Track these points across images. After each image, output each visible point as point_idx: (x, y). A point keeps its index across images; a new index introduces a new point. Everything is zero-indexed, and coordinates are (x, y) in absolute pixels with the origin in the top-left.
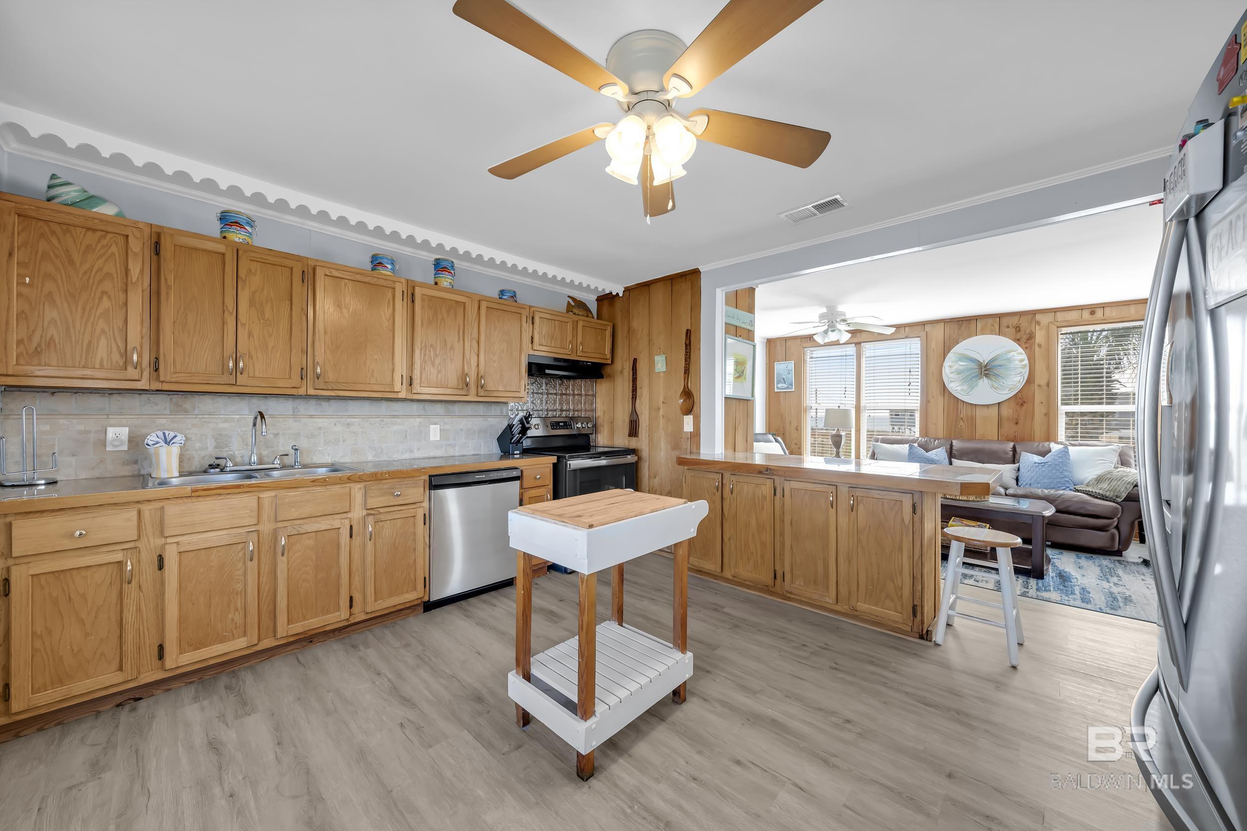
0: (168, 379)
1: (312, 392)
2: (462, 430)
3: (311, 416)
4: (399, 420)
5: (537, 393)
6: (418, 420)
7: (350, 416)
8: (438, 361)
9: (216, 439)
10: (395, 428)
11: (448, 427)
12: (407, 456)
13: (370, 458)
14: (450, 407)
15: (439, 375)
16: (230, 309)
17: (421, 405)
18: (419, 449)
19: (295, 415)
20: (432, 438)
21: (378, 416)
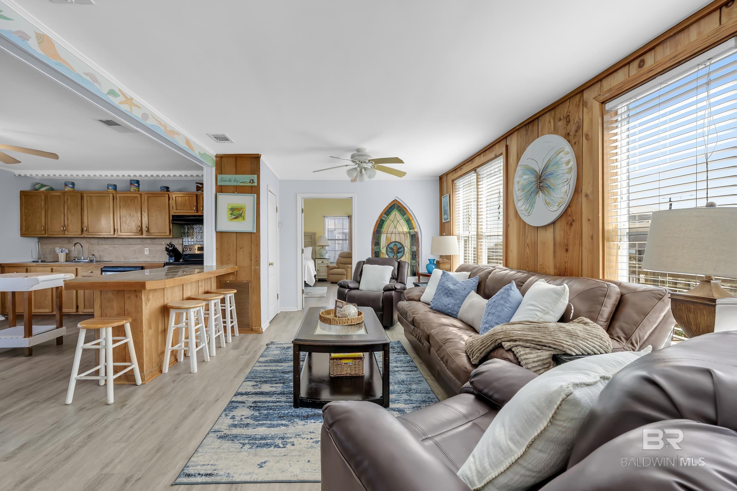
0: (50, 234)
1: (86, 236)
2: (159, 250)
3: (102, 244)
4: (132, 246)
5: (199, 233)
6: (140, 246)
7: (115, 244)
8: (128, 222)
9: (78, 251)
10: (132, 249)
11: (152, 249)
12: (136, 260)
13: (122, 260)
14: (153, 240)
15: (129, 228)
16: (62, 211)
17: (141, 240)
18: (140, 258)
19: (98, 244)
20: (146, 253)
21: (124, 244)
